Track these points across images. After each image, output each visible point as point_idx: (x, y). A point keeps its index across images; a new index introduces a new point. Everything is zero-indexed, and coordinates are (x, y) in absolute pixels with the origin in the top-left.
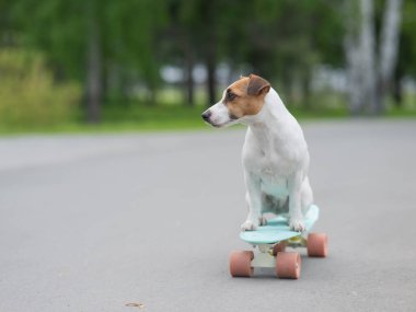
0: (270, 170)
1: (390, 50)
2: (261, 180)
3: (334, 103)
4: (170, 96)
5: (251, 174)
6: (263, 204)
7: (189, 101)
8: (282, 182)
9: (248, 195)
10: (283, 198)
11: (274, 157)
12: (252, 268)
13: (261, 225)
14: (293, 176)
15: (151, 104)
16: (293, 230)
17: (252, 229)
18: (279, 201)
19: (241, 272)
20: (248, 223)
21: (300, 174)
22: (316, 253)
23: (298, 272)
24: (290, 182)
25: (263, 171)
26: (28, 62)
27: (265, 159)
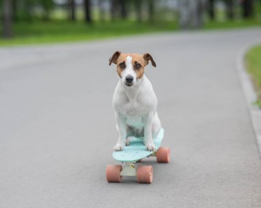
0: (132, 112)
2: (126, 118)
3: (170, 17)
4: (59, 14)
5: (119, 114)
6: (127, 131)
7: (72, 18)
8: (140, 119)
9: (117, 126)
10: (140, 129)
11: (136, 104)
12: (121, 176)
13: (126, 145)
14: (147, 115)
15: (46, 19)
16: (148, 150)
17: (121, 150)
18: (137, 131)
19: (114, 180)
20: (118, 146)
21: (151, 114)
22: (162, 160)
23: (151, 179)
24: (145, 119)
25: (128, 112)
27: (129, 105)
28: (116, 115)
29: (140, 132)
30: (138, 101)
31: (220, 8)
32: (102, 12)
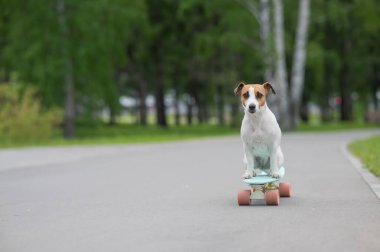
0: (258, 140)
1: (298, 80)
2: (253, 148)
5: (247, 144)
6: (255, 162)
9: (245, 157)
10: (266, 158)
11: (261, 133)
12: (251, 200)
13: (253, 176)
17: (249, 177)
18: (263, 161)
19: (244, 202)
20: (247, 174)
22: (285, 194)
24: (270, 148)
25: (254, 141)
26: (21, 93)
27: (254, 134)
28: (244, 145)
29: (265, 163)
30: (262, 129)
31: (314, 111)
32: (177, 116)
